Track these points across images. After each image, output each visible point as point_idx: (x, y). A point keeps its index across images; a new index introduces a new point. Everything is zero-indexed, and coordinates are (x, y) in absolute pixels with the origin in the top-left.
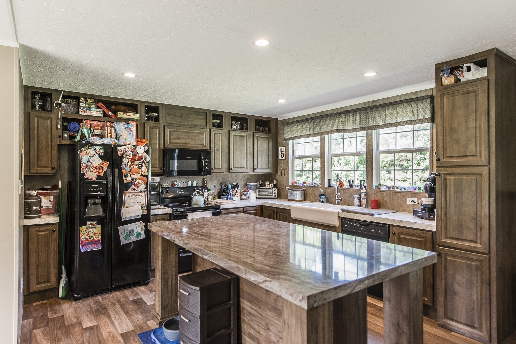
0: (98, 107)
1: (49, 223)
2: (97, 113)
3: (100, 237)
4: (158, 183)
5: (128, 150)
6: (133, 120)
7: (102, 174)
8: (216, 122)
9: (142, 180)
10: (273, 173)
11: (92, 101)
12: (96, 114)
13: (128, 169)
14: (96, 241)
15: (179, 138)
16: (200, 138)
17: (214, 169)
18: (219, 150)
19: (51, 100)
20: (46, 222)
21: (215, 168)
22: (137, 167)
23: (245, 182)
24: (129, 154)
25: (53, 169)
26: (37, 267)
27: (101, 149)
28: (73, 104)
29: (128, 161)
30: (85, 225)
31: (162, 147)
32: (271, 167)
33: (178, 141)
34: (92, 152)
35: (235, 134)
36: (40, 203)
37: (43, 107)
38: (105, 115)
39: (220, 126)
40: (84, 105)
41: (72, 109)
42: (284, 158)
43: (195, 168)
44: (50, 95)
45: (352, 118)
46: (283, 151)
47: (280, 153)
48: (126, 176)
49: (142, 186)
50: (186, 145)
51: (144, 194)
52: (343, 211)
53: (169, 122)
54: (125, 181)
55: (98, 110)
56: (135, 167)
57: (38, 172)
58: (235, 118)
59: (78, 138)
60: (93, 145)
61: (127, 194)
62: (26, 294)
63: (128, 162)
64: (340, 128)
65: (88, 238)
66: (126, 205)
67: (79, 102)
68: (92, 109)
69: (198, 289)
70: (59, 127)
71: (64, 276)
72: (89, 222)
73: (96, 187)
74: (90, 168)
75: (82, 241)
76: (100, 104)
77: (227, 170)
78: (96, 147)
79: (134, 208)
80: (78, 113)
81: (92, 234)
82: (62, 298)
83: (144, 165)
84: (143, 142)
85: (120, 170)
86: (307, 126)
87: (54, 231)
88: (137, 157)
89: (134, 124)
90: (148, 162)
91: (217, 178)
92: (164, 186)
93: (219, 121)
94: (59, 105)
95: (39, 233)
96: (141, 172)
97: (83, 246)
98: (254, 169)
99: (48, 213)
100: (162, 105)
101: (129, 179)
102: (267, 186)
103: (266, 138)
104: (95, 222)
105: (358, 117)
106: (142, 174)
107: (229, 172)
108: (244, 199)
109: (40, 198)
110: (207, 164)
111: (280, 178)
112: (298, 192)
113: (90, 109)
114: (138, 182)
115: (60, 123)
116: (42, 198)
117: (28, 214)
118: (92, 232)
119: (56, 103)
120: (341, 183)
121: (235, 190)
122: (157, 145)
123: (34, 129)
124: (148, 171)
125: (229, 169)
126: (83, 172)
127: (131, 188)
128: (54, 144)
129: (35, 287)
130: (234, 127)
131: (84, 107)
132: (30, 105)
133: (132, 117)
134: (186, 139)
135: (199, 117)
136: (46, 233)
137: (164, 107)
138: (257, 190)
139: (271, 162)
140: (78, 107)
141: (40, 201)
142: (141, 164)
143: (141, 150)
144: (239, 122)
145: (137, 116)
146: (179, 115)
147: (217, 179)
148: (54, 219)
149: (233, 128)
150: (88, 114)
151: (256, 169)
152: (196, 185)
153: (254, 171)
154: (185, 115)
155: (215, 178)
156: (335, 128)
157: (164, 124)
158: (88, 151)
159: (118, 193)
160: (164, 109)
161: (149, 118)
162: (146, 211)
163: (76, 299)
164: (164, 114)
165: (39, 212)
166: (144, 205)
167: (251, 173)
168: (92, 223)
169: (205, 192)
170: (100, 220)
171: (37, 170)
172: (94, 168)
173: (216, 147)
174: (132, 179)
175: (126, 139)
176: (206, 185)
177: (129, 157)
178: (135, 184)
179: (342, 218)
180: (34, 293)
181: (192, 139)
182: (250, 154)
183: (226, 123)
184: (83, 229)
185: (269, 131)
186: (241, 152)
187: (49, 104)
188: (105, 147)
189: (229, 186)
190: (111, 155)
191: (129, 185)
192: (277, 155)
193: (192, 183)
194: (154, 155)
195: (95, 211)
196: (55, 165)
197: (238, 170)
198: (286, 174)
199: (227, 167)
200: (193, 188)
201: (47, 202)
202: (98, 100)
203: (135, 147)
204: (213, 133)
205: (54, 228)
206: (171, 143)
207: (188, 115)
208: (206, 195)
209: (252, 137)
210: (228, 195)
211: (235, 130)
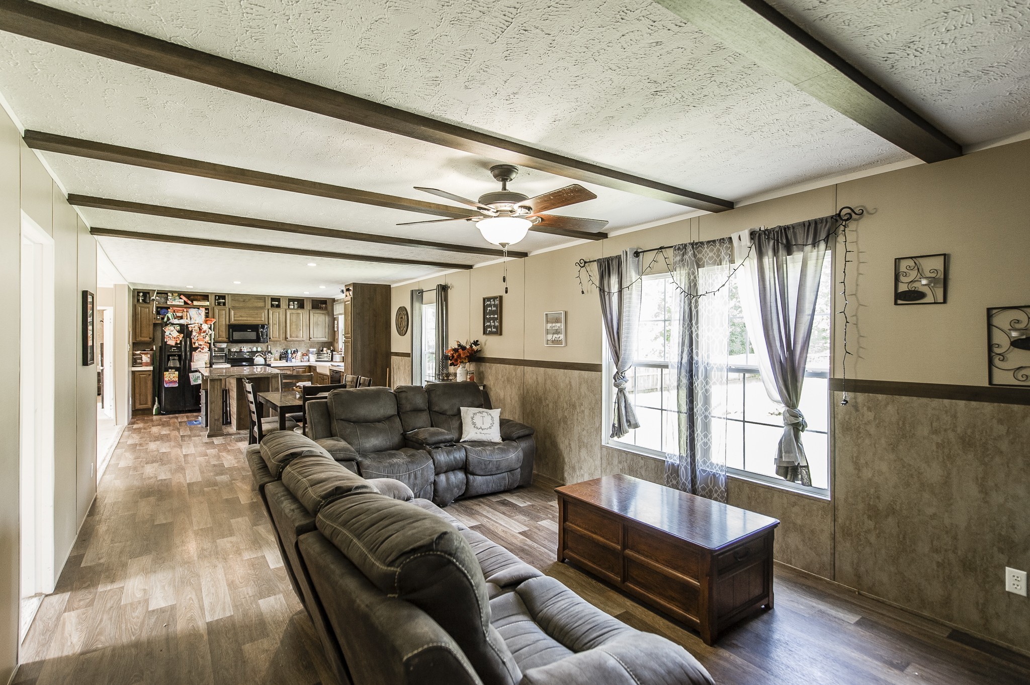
0: (181, 298)
1: (147, 370)
2: (180, 302)
3: (177, 379)
4: (225, 348)
5: (197, 327)
6: (202, 306)
7: (178, 342)
8: (275, 304)
9: (206, 345)
10: (329, 341)
11: (177, 294)
12: (178, 304)
13: (196, 338)
14: (174, 381)
15: (241, 316)
16: (259, 316)
17: (272, 338)
18: (276, 324)
19: (149, 296)
20: (145, 370)
23: (307, 349)
25: (150, 338)
26: (140, 395)
27: (178, 327)
28: (164, 297)
30: (168, 371)
31: (228, 323)
32: (327, 337)
33: (241, 318)
34: (172, 328)
35: (291, 312)
36: (141, 359)
37: (144, 301)
38: (185, 303)
39: (278, 306)
40: (171, 298)
41: (163, 300)
42: (337, 330)
43: (255, 338)
44: (149, 293)
47: (335, 325)
48: (194, 343)
49: (206, 349)
50: (247, 322)
51: (207, 354)
52: (332, 365)
53: (234, 306)
54: (194, 346)
55: (180, 300)
56: (201, 337)
58: (291, 300)
59: (166, 319)
60: (173, 324)
61: (195, 354)
62: (133, 409)
63: (196, 335)
65: (170, 379)
66: (194, 361)
67: (168, 296)
68: (177, 300)
70: (154, 313)
71: (156, 403)
72: (170, 370)
73: (175, 350)
74: (170, 338)
75: (166, 381)
76: (182, 297)
77: (284, 339)
78: (174, 326)
79: (200, 362)
80: (166, 303)
82: (155, 414)
83: (208, 336)
84: (211, 321)
85: (191, 340)
87: (150, 375)
88: (202, 331)
89: (203, 309)
90: (210, 335)
92: (232, 350)
93: (277, 303)
94: (153, 300)
95: (141, 376)
97: (166, 384)
98: (310, 338)
99: (147, 365)
100: (228, 294)
101: (197, 345)
102: (325, 352)
103: (322, 314)
104: (174, 370)
106: (206, 342)
107: (286, 340)
108: (303, 361)
109: (141, 356)
110: (264, 335)
111: (336, 345)
113: (174, 300)
114: (203, 347)
115: (154, 310)
117: (135, 365)
118: (172, 376)
121: (295, 354)
122: (224, 322)
123: (138, 315)
124: (211, 340)
125: (286, 338)
126: (166, 340)
127: (198, 350)
128: (151, 323)
129: (138, 406)
130: (292, 307)
132: (136, 300)
133: (204, 304)
134: (247, 317)
135: (259, 301)
136: (145, 376)
138: (316, 354)
139: (327, 333)
140: (167, 299)
143: (205, 327)
144: (296, 303)
145: (207, 303)
146: (242, 300)
147: (280, 346)
148: (151, 368)
150: (174, 303)
152: (260, 350)
153: (310, 340)
154: (247, 300)
155: (278, 345)
157: (230, 307)
158: (169, 328)
159: (188, 354)
160: (230, 297)
161: (219, 304)
162: (209, 365)
163: (163, 414)
164: (230, 300)
165: (141, 363)
166: (208, 362)
167: (308, 341)
168: (172, 370)
169: (269, 355)
170: (177, 369)
171: (140, 339)
172: (173, 338)
173: (274, 322)
174: (199, 345)
175: (196, 320)
176: (269, 350)
177: (197, 331)
178: (201, 348)
179: (331, 369)
180: (138, 410)
181: (253, 317)
182: (306, 326)
183: (283, 304)
184: (166, 374)
185: (326, 309)
186: (297, 325)
187: (148, 299)
188: (181, 325)
189: (289, 351)
190: (185, 330)
191: (197, 348)
192: (334, 327)
193: (257, 348)
194: (221, 329)
195: (174, 364)
196: (151, 336)
197: (295, 339)
198: (337, 343)
199: (284, 336)
200: (257, 352)
201: (146, 359)
202: (180, 294)
203: (201, 324)
204: (271, 312)
205: (148, 373)
206: (235, 320)
207: (249, 300)
208: (270, 357)
209: (308, 313)
210: (287, 357)
211: (292, 309)
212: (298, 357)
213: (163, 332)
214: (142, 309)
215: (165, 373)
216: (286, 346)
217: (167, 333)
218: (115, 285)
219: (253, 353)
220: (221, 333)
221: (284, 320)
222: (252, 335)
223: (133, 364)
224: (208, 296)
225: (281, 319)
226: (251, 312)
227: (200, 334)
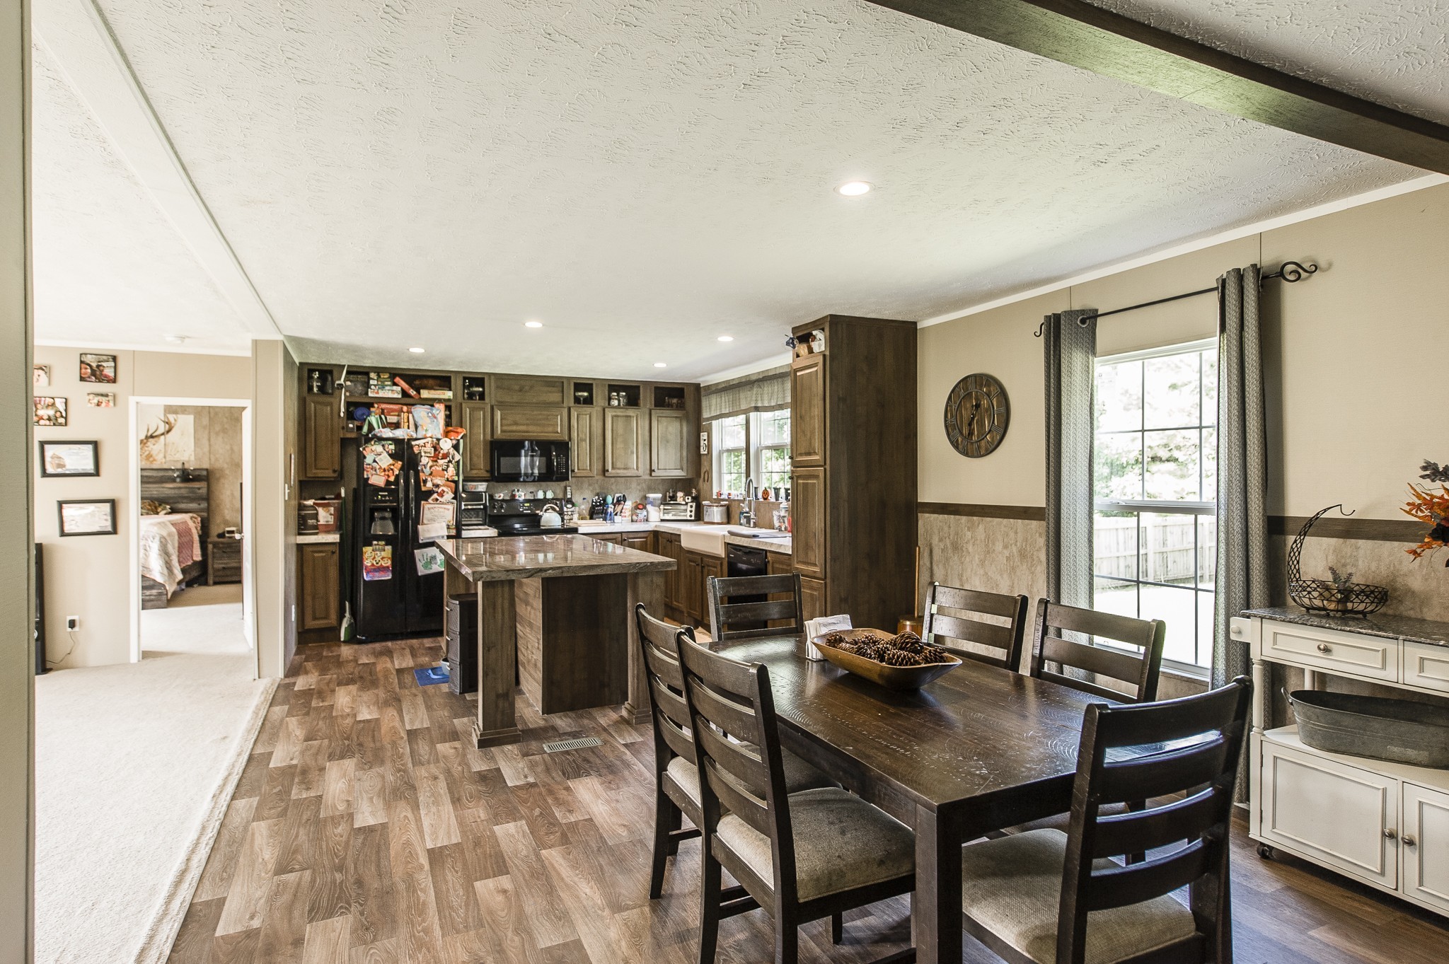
0: (395, 384)
1: (327, 542)
2: (393, 392)
3: (389, 563)
4: (484, 492)
5: (429, 445)
6: (440, 401)
7: (392, 479)
8: (581, 396)
9: (448, 486)
10: (689, 477)
11: (386, 376)
12: (390, 395)
13: (427, 471)
14: (384, 568)
15: (516, 423)
16: (551, 423)
17: (576, 470)
18: (585, 440)
19: (332, 379)
20: (324, 541)
21: (578, 469)
22: (441, 468)
23: (642, 494)
24: (429, 451)
25: (334, 471)
26: (314, 598)
27: (391, 444)
28: (362, 382)
29: (427, 460)
30: (370, 545)
31: (489, 437)
32: (685, 467)
33: (514, 428)
34: (379, 448)
35: (614, 414)
36: (316, 516)
37: (322, 389)
38: (405, 394)
39: (589, 401)
40: (375, 382)
41: (360, 388)
42: (706, 452)
43: (542, 471)
44: (331, 372)
46: (705, 440)
47: (702, 442)
48: (425, 482)
49: (449, 496)
50: (528, 434)
51: (450, 507)
52: (732, 534)
53: (500, 400)
54: (423, 489)
55: (395, 388)
56: (438, 468)
57: (317, 476)
58: (615, 387)
59: (365, 429)
60: (380, 439)
61: (427, 506)
62: (300, 630)
63: (428, 462)
64: (760, 404)
65: (375, 563)
66: (425, 522)
67: (369, 379)
68: (387, 388)
69: (457, 602)
70: (342, 415)
71: (347, 614)
72: (375, 542)
73: (385, 496)
74: (376, 470)
75: (366, 567)
76: (397, 380)
77: (601, 472)
78: (383, 442)
79: (436, 525)
80: (367, 393)
81: (379, 559)
82: (344, 642)
84: (457, 432)
85: (418, 473)
87: (333, 553)
88: (441, 455)
89: (441, 407)
90: (457, 462)
91: (590, 485)
92: (497, 496)
93: (586, 394)
94: (341, 385)
95: (316, 555)
96: (446, 476)
97: (367, 573)
98: (652, 471)
99: (327, 529)
100: (490, 375)
101: (429, 485)
102: (680, 500)
103: (676, 417)
104: (383, 543)
106: (447, 478)
107: (604, 475)
108: (637, 520)
109: (316, 510)
110: (563, 463)
111: (702, 485)
112: (715, 510)
113: (383, 387)
114: (442, 490)
115: (343, 409)
116: (320, 510)
117: (303, 530)
118: (379, 555)
119: (338, 385)
121: (621, 507)
122: (481, 435)
123: (310, 419)
124: (458, 474)
125: (604, 471)
126: (368, 475)
127: (432, 498)
128: (337, 439)
129: (311, 624)
130: (615, 403)
131: (375, 385)
132: (305, 388)
133: (442, 397)
134: (527, 425)
135: (550, 389)
136: (324, 555)
137: (492, 377)
138: (662, 506)
139: (685, 459)
140: (368, 386)
141: (317, 514)
143: (446, 445)
144: (624, 394)
145: (448, 394)
146: (517, 387)
147: (592, 487)
148: (334, 538)
149: (612, 403)
150: (382, 394)
151: (654, 471)
152: (551, 497)
153: (651, 475)
154: (527, 388)
155: (586, 485)
156: (753, 404)
157: (493, 403)
158: (373, 448)
159: (413, 505)
160: (493, 381)
161: (471, 396)
162: (454, 531)
163: (360, 642)
164: (493, 388)
165: (316, 527)
166: (451, 524)
167: (648, 477)
168: (380, 543)
169: (567, 508)
170: (389, 540)
171: (315, 473)
172: (382, 471)
173: (580, 435)
174: (433, 486)
175: (426, 430)
176: (569, 496)
177: (429, 455)
178: (438, 492)
179: (728, 544)
180: (310, 631)
181: (538, 425)
182: (644, 445)
183: (599, 396)
184: (368, 551)
185: (681, 406)
186: (626, 442)
187: (329, 383)
188: (397, 441)
189: (609, 499)
190: (405, 453)
191: (430, 493)
192: (698, 447)
193: (544, 493)
194: (477, 450)
195: (383, 527)
196: (337, 467)
197: (622, 472)
198: (709, 479)
199: (600, 467)
200: (545, 501)
201: (325, 516)
202: (394, 374)
203: (438, 440)
204: (574, 414)
206: (502, 431)
207: (532, 387)
208: (570, 513)
209: (647, 417)
210: (606, 513)
211: (616, 407)
212: (627, 512)
213: (361, 457)
214: (319, 407)
215: (365, 549)
216: (602, 487)
217: (369, 460)
218: (256, 343)
219: (539, 503)
220: (475, 459)
221: (600, 431)
223: (299, 529)
224: (450, 377)
225: (594, 429)
226: (535, 413)
227: (436, 461)
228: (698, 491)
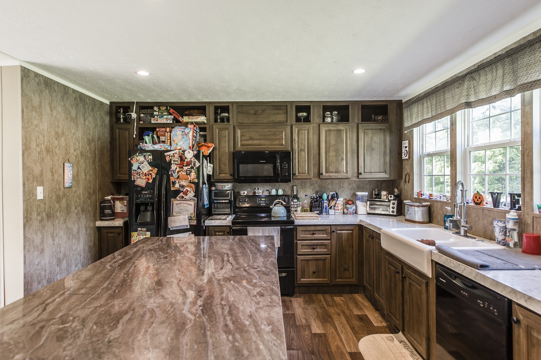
0: (169, 113)
1: (115, 226)
2: (167, 119)
4: (230, 190)
5: (176, 155)
7: (151, 181)
8: (301, 116)
9: (191, 187)
10: (392, 178)
11: (164, 108)
12: (165, 121)
15: (251, 139)
16: (278, 137)
17: (297, 174)
18: (304, 150)
20: (113, 225)
21: (299, 173)
22: (185, 173)
23: (352, 191)
24: (177, 160)
27: (149, 155)
29: (176, 166)
30: (137, 230)
31: (232, 150)
32: (388, 171)
33: (250, 142)
34: (141, 158)
35: (327, 128)
36: (111, 207)
39: (307, 120)
41: (149, 118)
42: (407, 158)
43: (272, 174)
45: (489, 77)
46: (406, 147)
47: (404, 150)
48: (174, 183)
49: (191, 194)
50: (260, 147)
51: (192, 203)
53: (240, 122)
54: (172, 189)
55: (170, 116)
56: (183, 173)
57: (120, 179)
58: (328, 107)
60: (143, 152)
61: (175, 202)
63: (176, 169)
64: (472, 99)
66: (174, 214)
67: (154, 111)
68: (165, 117)
70: (135, 136)
72: (139, 229)
73: (146, 194)
74: (139, 175)
76: (172, 111)
77: (317, 175)
78: (145, 154)
79: (181, 216)
80: (151, 121)
83: (193, 171)
84: (207, 146)
85: (168, 177)
86: (429, 103)
87: (119, 234)
88: (185, 163)
89: (194, 127)
90: (197, 168)
91: (311, 185)
92: (241, 194)
93: (305, 114)
95: (109, 235)
96: (189, 179)
98: (359, 174)
99: (118, 216)
100: (233, 103)
101: (177, 186)
102: (384, 198)
103: (380, 129)
104: (145, 229)
105: (500, 72)
106: (190, 181)
107: (320, 177)
108: (347, 214)
109: (114, 203)
110: (286, 168)
111: (405, 186)
112: (416, 209)
113: (161, 116)
114: (187, 190)
115: (135, 133)
116: (117, 202)
120: (480, 198)
121: (334, 202)
122: (226, 148)
123: (116, 140)
125: (320, 174)
126: (134, 179)
127: (179, 196)
130: (329, 120)
131: (157, 115)
132: (114, 119)
133: (197, 121)
134: (260, 139)
135: (277, 111)
136: (114, 235)
137: (235, 105)
138: (368, 202)
139: (388, 164)
140: (153, 116)
141: (114, 205)
142: (189, 170)
143: (190, 155)
144: (336, 112)
145: (202, 119)
146: (252, 112)
147: (311, 187)
148: (119, 223)
149: (327, 120)
150: (161, 121)
151: (361, 174)
152: (281, 194)
153: (358, 177)
154: (260, 112)
155: (308, 185)
156: (463, 100)
157: (235, 124)
159: (164, 201)
160: (235, 108)
161: (220, 119)
162: (195, 222)
164: (235, 113)
165: (112, 215)
166: (193, 215)
167: (356, 179)
168: (143, 229)
169: (294, 202)
171: (119, 177)
172: (144, 175)
173: (300, 146)
174: (180, 186)
175: (177, 144)
176: (295, 193)
177: (177, 163)
178: (183, 191)
179: (436, 263)
181: (268, 140)
182: (352, 153)
183: (315, 115)
184: (134, 235)
185: (386, 120)
186: (338, 152)
189: (325, 196)
191: (177, 192)
192: (400, 153)
193: (277, 190)
194: (223, 160)
195: (145, 217)
197: (333, 175)
198: (410, 180)
199: (316, 171)
200: (277, 196)
201: (120, 207)
202: (169, 107)
203: (184, 151)
204: (295, 130)
205: (119, 231)
206: (242, 145)
207: (263, 111)
208: (295, 206)
209: (355, 130)
210: (322, 208)
211: (329, 123)
212: (340, 207)
214: (121, 131)
215: (133, 233)
216: (320, 187)
217: (135, 167)
219: (272, 198)
220: (223, 166)
221: (316, 143)
222: (267, 169)
223: (101, 216)
224: (206, 107)
225: (311, 141)
226: (266, 130)
227: (182, 168)
228: (400, 191)
